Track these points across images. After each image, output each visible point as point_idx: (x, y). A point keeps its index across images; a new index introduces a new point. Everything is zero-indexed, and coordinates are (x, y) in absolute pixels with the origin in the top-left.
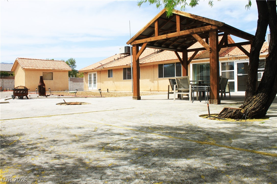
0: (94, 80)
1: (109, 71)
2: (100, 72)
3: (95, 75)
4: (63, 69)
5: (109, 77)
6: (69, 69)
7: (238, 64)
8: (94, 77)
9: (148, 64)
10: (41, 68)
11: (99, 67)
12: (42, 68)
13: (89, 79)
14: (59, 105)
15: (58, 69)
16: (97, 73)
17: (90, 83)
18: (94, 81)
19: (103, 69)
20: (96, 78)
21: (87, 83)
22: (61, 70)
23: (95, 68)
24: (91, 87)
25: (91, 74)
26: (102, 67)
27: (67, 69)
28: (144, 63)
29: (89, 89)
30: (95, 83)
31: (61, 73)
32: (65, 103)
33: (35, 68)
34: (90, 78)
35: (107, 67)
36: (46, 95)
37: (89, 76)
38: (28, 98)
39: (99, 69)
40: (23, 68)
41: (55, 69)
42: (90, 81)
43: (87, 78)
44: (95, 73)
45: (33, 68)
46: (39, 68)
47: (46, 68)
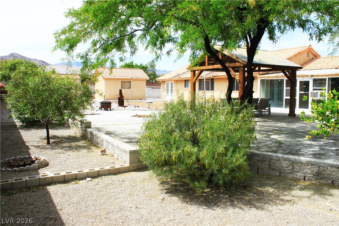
0: (171, 89)
1: (185, 81)
2: (177, 81)
3: (172, 84)
4: (140, 78)
5: (185, 87)
6: (146, 78)
7: (300, 82)
8: (171, 86)
9: (221, 76)
10: (119, 77)
11: (176, 76)
12: (121, 77)
13: (166, 89)
14: (133, 117)
15: (135, 78)
16: (174, 82)
17: (167, 92)
18: (171, 91)
19: (179, 79)
20: (173, 87)
21: (164, 92)
22: (139, 79)
23: (172, 78)
24: (168, 96)
25: (168, 83)
26: (178, 77)
27: (144, 78)
28: (217, 75)
29: (166, 99)
30: (172, 92)
31: (139, 82)
32: (137, 115)
33: (114, 77)
34: (168, 87)
35: (183, 77)
36: (125, 106)
37: (166, 84)
38: (111, 110)
39: (176, 78)
40: (103, 77)
41: (133, 78)
42: (168, 90)
43: (165, 87)
44: (172, 82)
45: (112, 77)
46: (118, 77)
47: (124, 78)
